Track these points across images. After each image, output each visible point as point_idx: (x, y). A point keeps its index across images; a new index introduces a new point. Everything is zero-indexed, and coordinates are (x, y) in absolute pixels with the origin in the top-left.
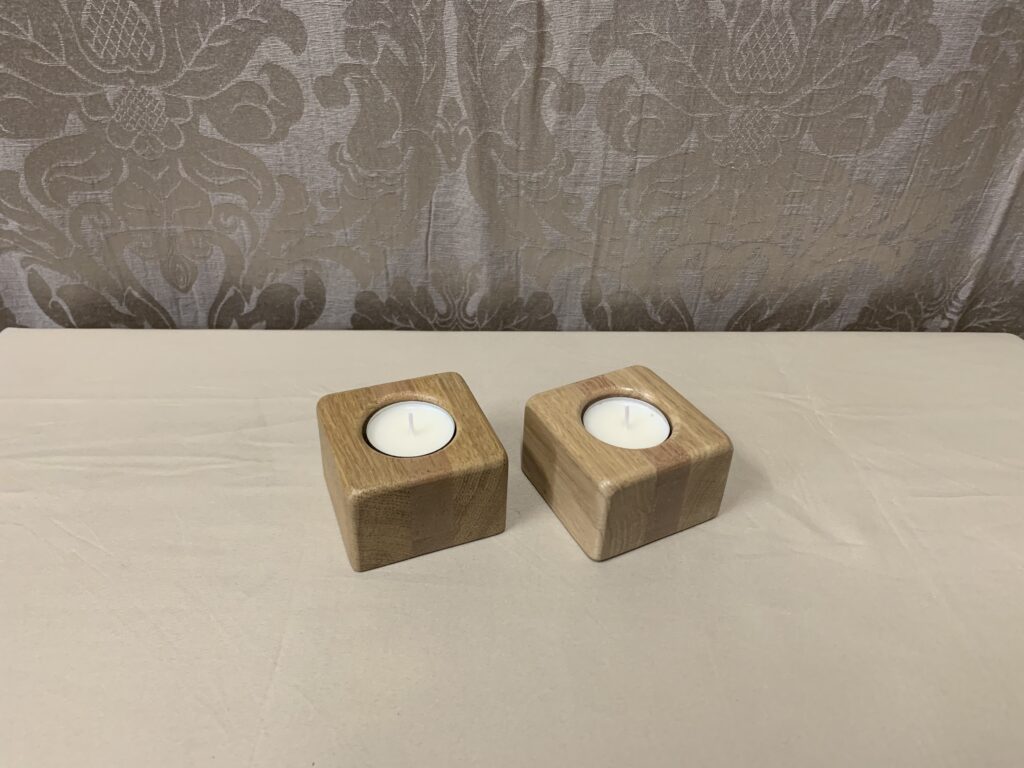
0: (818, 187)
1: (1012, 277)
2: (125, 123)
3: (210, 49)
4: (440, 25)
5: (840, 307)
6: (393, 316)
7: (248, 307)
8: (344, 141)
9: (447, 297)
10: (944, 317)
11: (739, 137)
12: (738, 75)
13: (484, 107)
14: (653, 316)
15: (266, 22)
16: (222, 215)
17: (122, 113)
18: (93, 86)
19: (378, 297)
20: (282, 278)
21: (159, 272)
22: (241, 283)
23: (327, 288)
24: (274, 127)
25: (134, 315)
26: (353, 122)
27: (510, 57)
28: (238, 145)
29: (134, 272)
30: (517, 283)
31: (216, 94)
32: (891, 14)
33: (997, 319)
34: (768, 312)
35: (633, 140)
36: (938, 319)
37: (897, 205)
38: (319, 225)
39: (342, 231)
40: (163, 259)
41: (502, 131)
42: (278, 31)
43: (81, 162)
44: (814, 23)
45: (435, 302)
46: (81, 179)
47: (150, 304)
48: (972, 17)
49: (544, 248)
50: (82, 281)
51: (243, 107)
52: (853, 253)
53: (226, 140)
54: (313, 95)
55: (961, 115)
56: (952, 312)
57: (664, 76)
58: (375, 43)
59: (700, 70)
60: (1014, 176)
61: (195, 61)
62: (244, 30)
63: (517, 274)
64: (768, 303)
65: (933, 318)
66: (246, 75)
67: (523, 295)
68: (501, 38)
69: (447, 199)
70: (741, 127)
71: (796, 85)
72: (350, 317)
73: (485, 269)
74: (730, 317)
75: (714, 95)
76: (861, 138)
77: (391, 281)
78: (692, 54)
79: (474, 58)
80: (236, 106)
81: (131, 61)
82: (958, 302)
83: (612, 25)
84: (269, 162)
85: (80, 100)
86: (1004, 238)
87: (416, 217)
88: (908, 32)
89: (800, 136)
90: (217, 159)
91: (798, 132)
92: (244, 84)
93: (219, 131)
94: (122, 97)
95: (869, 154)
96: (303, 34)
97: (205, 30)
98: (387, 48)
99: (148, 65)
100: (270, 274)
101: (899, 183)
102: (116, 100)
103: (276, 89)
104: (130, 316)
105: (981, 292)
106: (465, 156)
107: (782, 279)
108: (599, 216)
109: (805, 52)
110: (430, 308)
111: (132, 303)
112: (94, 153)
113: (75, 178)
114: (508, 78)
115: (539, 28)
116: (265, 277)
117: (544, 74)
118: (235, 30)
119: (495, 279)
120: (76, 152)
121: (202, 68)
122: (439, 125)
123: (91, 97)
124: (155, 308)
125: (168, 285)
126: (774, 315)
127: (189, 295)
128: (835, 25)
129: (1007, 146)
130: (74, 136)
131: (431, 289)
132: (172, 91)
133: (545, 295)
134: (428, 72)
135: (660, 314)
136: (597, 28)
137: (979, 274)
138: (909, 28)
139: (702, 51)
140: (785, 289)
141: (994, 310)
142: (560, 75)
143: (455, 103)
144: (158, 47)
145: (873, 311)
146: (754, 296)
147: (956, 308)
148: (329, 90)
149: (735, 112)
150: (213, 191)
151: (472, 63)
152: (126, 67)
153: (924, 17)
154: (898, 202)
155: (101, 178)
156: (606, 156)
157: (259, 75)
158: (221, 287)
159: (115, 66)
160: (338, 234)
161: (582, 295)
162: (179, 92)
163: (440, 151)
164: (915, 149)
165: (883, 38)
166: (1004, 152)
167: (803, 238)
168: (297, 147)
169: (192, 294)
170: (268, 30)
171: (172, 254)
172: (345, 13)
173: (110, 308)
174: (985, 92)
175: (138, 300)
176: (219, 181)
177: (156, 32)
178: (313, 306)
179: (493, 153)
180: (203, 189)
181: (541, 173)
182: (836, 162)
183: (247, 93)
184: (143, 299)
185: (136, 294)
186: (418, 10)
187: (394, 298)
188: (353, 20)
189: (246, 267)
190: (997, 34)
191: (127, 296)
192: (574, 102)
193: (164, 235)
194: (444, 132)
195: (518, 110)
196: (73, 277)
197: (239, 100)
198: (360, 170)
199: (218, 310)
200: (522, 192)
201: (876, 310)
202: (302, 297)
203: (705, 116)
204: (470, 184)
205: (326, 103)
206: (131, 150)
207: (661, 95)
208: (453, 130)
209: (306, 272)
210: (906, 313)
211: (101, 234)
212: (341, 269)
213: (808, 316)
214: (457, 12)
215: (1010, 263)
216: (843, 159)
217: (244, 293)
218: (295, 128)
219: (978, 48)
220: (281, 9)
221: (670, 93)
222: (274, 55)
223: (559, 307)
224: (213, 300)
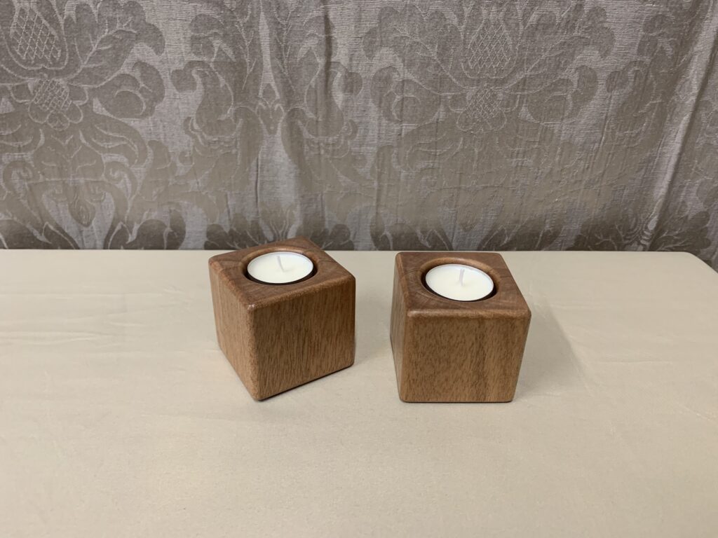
0: (536, 146)
1: (687, 213)
2: (41, 105)
3: (99, 52)
4: (257, 33)
5: (560, 235)
6: (234, 242)
7: (132, 238)
8: (194, 116)
9: (274, 229)
10: (639, 244)
11: (474, 110)
12: (470, 64)
13: (291, 91)
14: (422, 241)
15: (135, 32)
16: (111, 170)
17: (39, 98)
18: (19, 79)
19: (222, 229)
20: (155, 215)
21: (68, 211)
22: (126, 220)
23: (187, 223)
24: (144, 108)
25: (50, 243)
26: (200, 102)
27: (307, 54)
28: (120, 120)
29: (50, 211)
30: (323, 217)
31: (103, 83)
32: (576, 20)
33: (678, 245)
34: (507, 239)
35: (399, 113)
36: (635, 245)
37: (594, 159)
38: (178, 176)
39: (195, 180)
40: (71, 202)
41: (305, 106)
42: (146, 39)
43: (11, 132)
44: (521, 28)
45: (265, 232)
46: (11, 144)
47: (62, 235)
48: (634, 22)
49: (341, 192)
50: (13, 217)
51: (123, 92)
52: (566, 195)
53: (112, 116)
54: (170, 83)
55: (635, 93)
56: (645, 240)
57: (417, 66)
58: (212, 46)
59: (442, 61)
60: (679, 137)
61: (89, 61)
62: (121, 38)
63: (323, 210)
64: (506, 232)
65: (631, 244)
66: (125, 69)
67: (328, 227)
68: (301, 41)
69: (269, 158)
70: (476, 102)
71: (512, 73)
72: (203, 243)
73: (298, 207)
74: (478, 242)
75: (454, 80)
76: (564, 110)
77: (232, 218)
78: (436, 50)
79: (282, 55)
80: (118, 92)
81: (44, 61)
82: (648, 231)
83: (378, 31)
84: (141, 131)
85: (10, 89)
86: (678, 184)
87: (247, 170)
88: (590, 33)
89: (519, 109)
90: (106, 129)
91: (517, 106)
92: (123, 76)
93: (107, 109)
94: (39, 86)
95: (570, 122)
96: (162, 41)
97: (94, 38)
98: (220, 49)
99: (55, 64)
100: (146, 212)
101: (594, 142)
102: (35, 89)
103: (144, 80)
104: (47, 243)
105: (664, 224)
106: (279, 125)
107: (515, 214)
108: (378, 168)
109: (517, 48)
110: (262, 238)
111: (49, 234)
112: (20, 126)
113: (6, 143)
114: (307, 69)
115: (326, 34)
116: (142, 215)
117: (332, 66)
118: (114, 38)
119: (306, 215)
120: (7, 125)
121: (94, 65)
122: (260, 104)
123: (17, 87)
124: (66, 238)
125: (74, 221)
126: (511, 241)
127: (89, 228)
128: (537, 29)
129: (672, 116)
130: (6, 114)
131: (261, 222)
132: (74, 82)
133: (344, 227)
134: (251, 65)
135: (428, 240)
136: (367, 33)
137: (661, 211)
138: (590, 30)
139: (443, 48)
140: (517, 222)
141: (676, 238)
142: (344, 67)
143: (271, 87)
144: (63, 51)
145: (585, 238)
146: (495, 226)
147: (647, 236)
148: (182, 79)
149: (471, 92)
150: (104, 153)
151: (281, 59)
152: (42, 65)
153: (601, 22)
154: (595, 156)
155: (26, 143)
156: (380, 125)
157: (133, 69)
158: (112, 223)
159: (34, 65)
160: (192, 182)
161: (371, 226)
162: (79, 82)
163: (262, 122)
164: (604, 117)
165: (573, 37)
166: (671, 120)
167: (528, 184)
168: (161, 121)
169: (92, 228)
170: (138, 38)
171: (77, 199)
172: (191, 25)
173: (33, 237)
174: (651, 76)
175: (54, 232)
176: (108, 145)
177: (62, 41)
178: (177, 236)
179: (300, 123)
180: (97, 152)
181: (335, 138)
182: (547, 128)
183: (124, 82)
184: (57, 232)
185: (52, 227)
186: (241, 22)
187: (235, 229)
188: (197, 30)
189: (129, 208)
190: (654, 34)
191: (45, 229)
192: (355, 88)
193: (71, 185)
194: (264, 107)
195: (316, 92)
196: (6, 214)
197: (119, 87)
198: (205, 136)
199: (111, 240)
200: (322, 152)
201: (587, 238)
202: (168, 230)
203: (449, 95)
204: (284, 145)
205: (180, 89)
206: (46, 124)
207: (417, 81)
208: (270, 106)
209: (171, 211)
210: (610, 240)
211: (26, 184)
212: (195, 208)
213: (537, 242)
214: (269, 24)
215: (683, 202)
216: (552, 126)
217: (128, 227)
218: (159, 107)
219: (642, 44)
220: (146, 23)
221: (422, 79)
222: (143, 55)
223: (355, 235)
224: (107, 232)
